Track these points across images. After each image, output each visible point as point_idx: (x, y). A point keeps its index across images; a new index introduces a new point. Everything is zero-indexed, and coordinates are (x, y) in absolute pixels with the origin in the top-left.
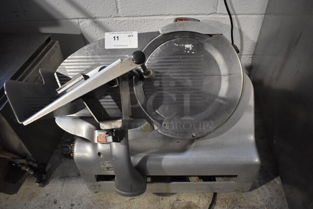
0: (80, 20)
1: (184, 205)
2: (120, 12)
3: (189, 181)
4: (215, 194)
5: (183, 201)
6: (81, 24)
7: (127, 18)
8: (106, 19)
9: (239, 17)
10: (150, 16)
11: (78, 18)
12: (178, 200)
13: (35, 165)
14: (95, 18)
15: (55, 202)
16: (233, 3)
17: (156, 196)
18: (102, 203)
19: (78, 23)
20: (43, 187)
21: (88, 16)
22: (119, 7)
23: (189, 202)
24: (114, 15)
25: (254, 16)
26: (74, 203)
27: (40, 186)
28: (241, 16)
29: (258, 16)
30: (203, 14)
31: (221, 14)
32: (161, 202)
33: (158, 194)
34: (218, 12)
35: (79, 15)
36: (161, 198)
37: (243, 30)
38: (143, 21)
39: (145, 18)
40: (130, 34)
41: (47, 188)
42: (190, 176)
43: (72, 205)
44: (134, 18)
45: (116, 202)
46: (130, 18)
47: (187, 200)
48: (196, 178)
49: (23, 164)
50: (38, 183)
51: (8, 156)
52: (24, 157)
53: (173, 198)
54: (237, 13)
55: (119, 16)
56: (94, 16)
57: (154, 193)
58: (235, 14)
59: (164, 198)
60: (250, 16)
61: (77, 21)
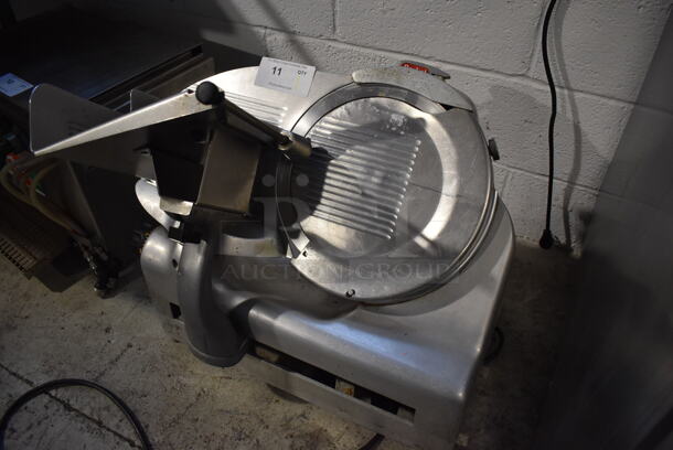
0: (268, 31)
1: (311, 429)
2: (338, 31)
3: (334, 387)
4: (379, 438)
5: (311, 421)
6: (268, 39)
7: (349, 47)
8: (312, 40)
9: (578, 96)
10: (391, 51)
11: (266, 27)
12: (303, 415)
13: (104, 257)
14: (294, 33)
15: (107, 330)
16: (566, 62)
17: (269, 391)
18: (175, 362)
19: (265, 36)
20: (104, 298)
21: (282, 27)
22: (337, 23)
23: (321, 429)
24: (327, 35)
25: (612, 102)
26: (134, 344)
27: (99, 295)
28: (582, 95)
29: (622, 104)
30: (498, 72)
31: (536, 80)
32: (273, 405)
33: (275, 390)
34: (531, 74)
35: (267, 21)
36: (276, 397)
37: (584, 127)
38: (378, 59)
39: (383, 54)
40: (302, 69)
41: (109, 303)
42: (341, 379)
43: (130, 346)
44: (362, 50)
45: (199, 372)
46: (355, 48)
47: (321, 424)
48: (348, 387)
49: (86, 248)
50: (98, 288)
51: (69, 225)
52: (90, 235)
53: (298, 409)
54: (572, 85)
55: (335, 40)
56: (292, 29)
57: (269, 386)
58: (569, 89)
59: (282, 401)
60: (605, 100)
61: (263, 31)
